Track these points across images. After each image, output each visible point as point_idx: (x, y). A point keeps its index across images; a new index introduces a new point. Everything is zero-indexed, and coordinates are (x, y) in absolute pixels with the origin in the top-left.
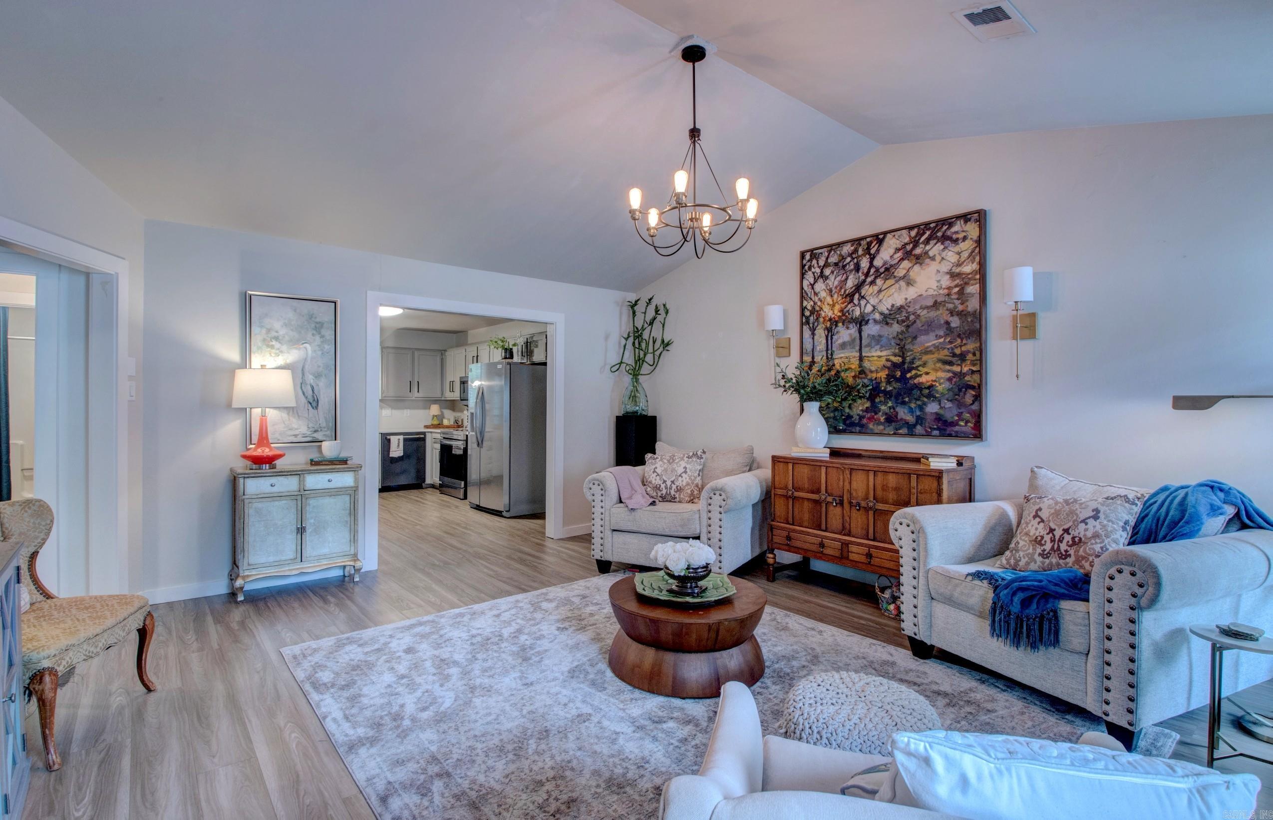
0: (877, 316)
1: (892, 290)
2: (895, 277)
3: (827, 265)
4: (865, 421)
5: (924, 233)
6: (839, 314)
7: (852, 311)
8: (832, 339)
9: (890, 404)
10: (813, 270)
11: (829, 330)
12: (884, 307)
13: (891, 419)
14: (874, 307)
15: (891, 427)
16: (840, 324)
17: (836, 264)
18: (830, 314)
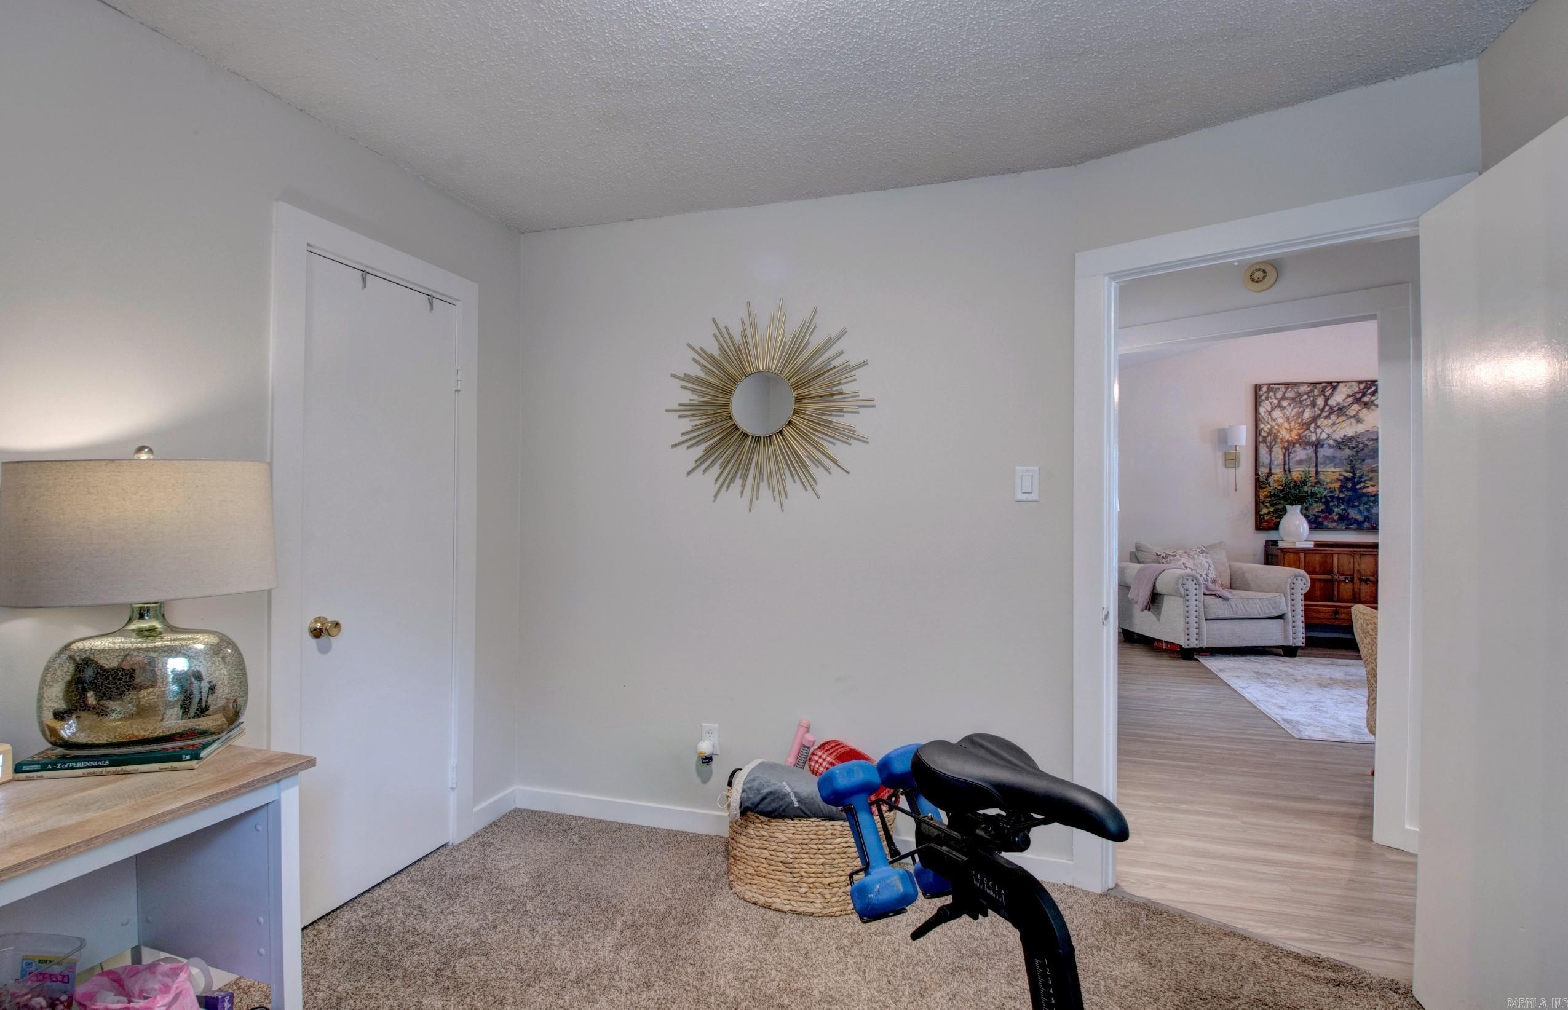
0: (1331, 442)
1: (1344, 424)
2: (1346, 415)
3: (1284, 398)
4: (1320, 520)
5: (1370, 388)
6: (1296, 437)
7: (1309, 436)
8: (1289, 456)
9: (1342, 507)
10: (1270, 400)
11: (1287, 449)
12: (1338, 435)
13: (1343, 518)
14: (1328, 435)
15: (1343, 524)
16: (1297, 446)
17: (1293, 399)
18: (1287, 437)
